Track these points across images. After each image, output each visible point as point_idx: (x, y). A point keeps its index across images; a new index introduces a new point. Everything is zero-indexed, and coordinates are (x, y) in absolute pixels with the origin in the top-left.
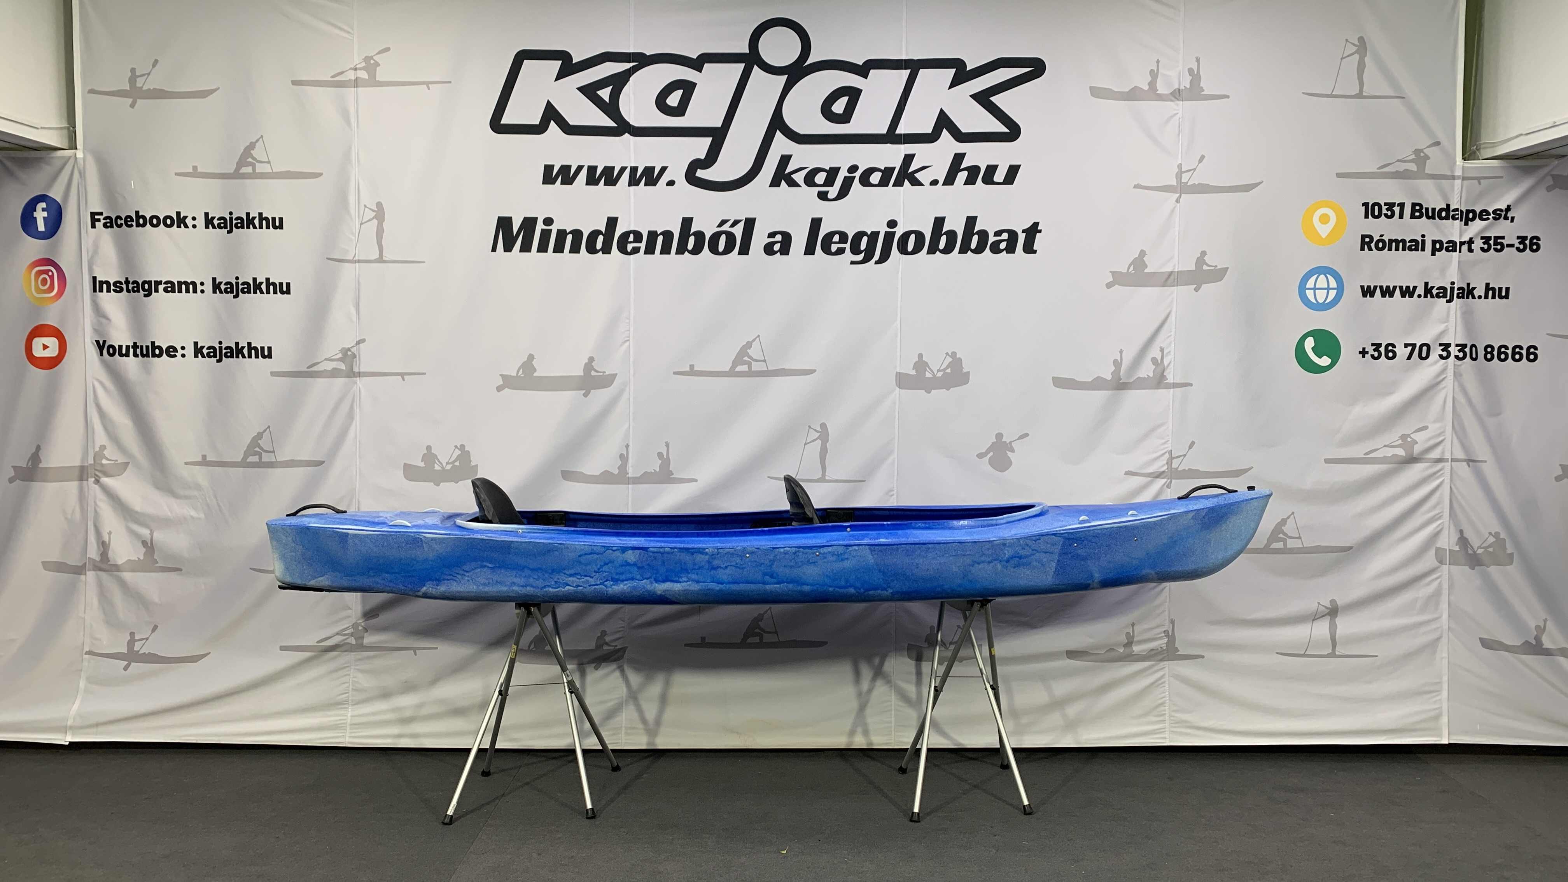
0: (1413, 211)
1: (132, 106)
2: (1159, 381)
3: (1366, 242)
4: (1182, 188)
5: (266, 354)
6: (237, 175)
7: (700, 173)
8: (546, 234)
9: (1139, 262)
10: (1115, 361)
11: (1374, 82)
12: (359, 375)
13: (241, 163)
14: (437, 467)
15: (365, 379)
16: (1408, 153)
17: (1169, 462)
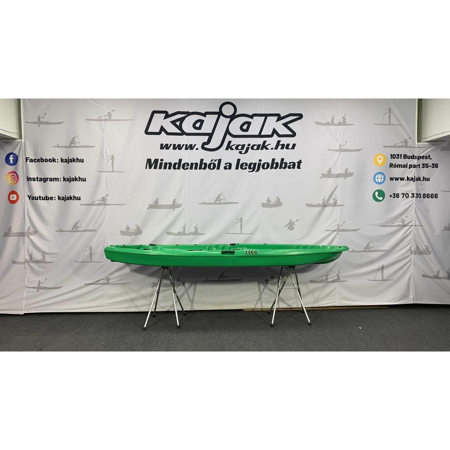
0: (404, 156)
1: (39, 126)
2: (335, 204)
3: (391, 165)
4: (341, 150)
5: (79, 199)
6: (70, 147)
7: (205, 146)
8: (161, 164)
9: (329, 171)
10: (323, 199)
11: (393, 121)
12: (107, 205)
13: (71, 143)
14: (130, 231)
15: (109, 206)
16: (403, 140)
17: (338, 227)
